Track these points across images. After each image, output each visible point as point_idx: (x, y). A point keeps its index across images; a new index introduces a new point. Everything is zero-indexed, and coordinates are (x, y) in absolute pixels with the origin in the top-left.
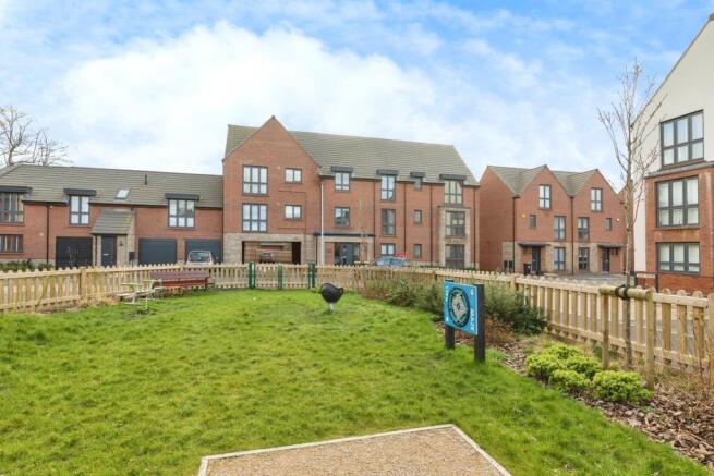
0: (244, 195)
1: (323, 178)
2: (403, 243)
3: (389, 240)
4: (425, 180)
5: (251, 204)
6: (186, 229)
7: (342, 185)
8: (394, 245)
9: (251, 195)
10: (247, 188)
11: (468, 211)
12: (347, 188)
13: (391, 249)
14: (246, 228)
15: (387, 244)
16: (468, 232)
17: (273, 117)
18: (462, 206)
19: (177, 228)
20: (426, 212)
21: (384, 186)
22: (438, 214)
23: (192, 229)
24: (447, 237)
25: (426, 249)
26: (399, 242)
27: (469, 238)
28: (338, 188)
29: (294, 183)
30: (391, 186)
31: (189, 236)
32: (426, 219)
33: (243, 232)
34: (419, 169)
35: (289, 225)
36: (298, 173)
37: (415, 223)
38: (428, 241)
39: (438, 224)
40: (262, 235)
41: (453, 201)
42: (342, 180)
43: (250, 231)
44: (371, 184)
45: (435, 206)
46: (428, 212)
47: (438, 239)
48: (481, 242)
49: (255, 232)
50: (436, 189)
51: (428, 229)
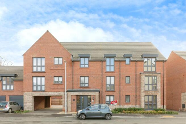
0: (33, 72)
1: (74, 61)
2: (119, 95)
3: (110, 93)
4: (132, 59)
5: (37, 77)
6: (10, 91)
7: (84, 64)
8: (113, 96)
9: (37, 72)
10: (35, 69)
11: (159, 75)
12: (87, 66)
13: (112, 98)
14: (35, 89)
15: (110, 96)
16: (159, 87)
17: (48, 31)
18: (155, 72)
19: (6, 91)
20: (133, 76)
21: (108, 64)
22: (140, 78)
23: (12, 91)
24: (145, 91)
25: (132, 98)
26: (117, 94)
27: (160, 91)
28: (82, 66)
29: (59, 65)
30: (112, 64)
31: (11, 94)
32: (133, 81)
33: (33, 91)
34: (128, 53)
35: (56, 87)
36: (61, 59)
37: (126, 84)
38: (134, 93)
39: (140, 83)
40: (43, 92)
41: (149, 70)
42: (84, 62)
43: (37, 91)
44: (100, 63)
45: (138, 73)
46: (134, 77)
47: (140, 92)
48: (167, 94)
49: (39, 91)
50: (139, 63)
51: (134, 87)
